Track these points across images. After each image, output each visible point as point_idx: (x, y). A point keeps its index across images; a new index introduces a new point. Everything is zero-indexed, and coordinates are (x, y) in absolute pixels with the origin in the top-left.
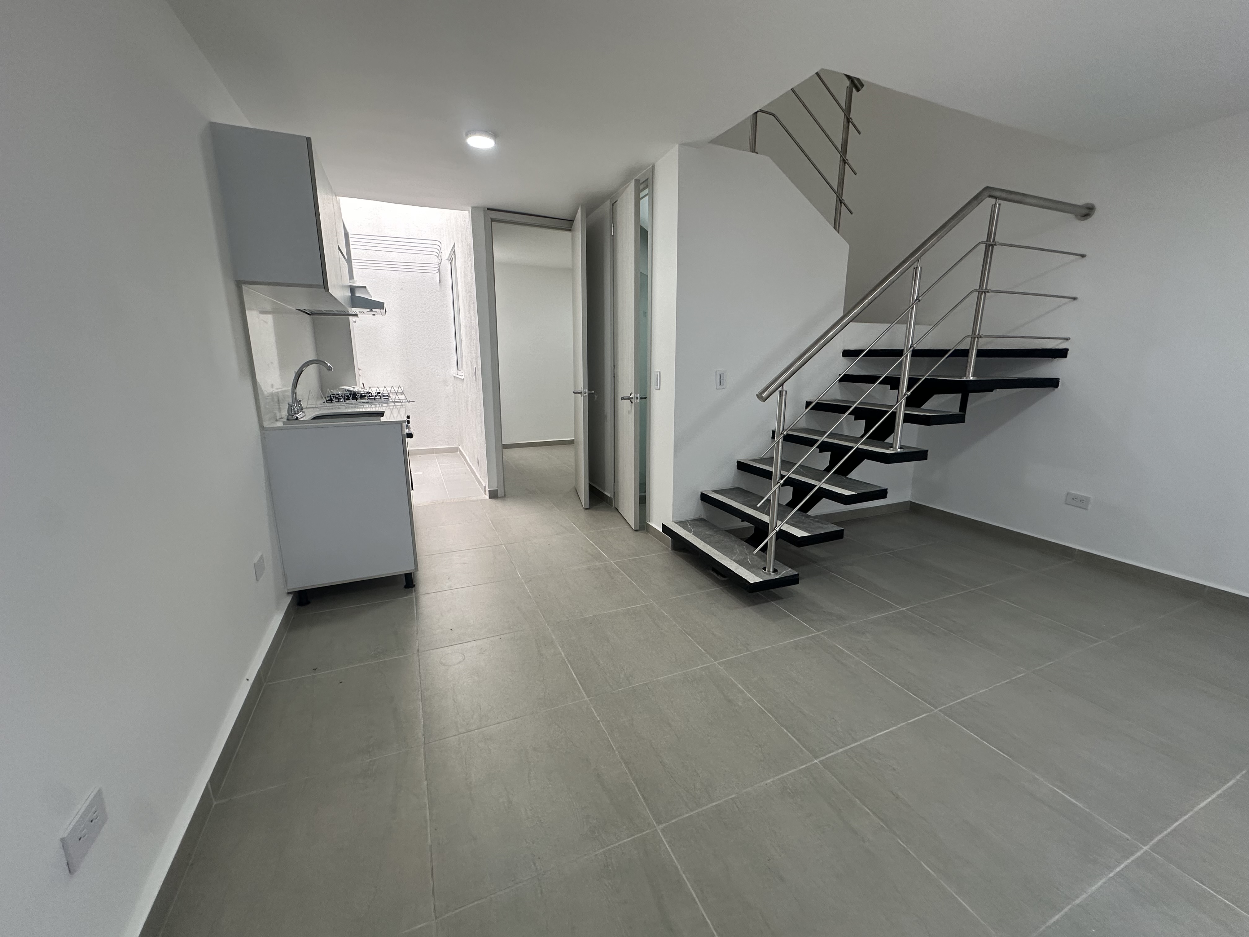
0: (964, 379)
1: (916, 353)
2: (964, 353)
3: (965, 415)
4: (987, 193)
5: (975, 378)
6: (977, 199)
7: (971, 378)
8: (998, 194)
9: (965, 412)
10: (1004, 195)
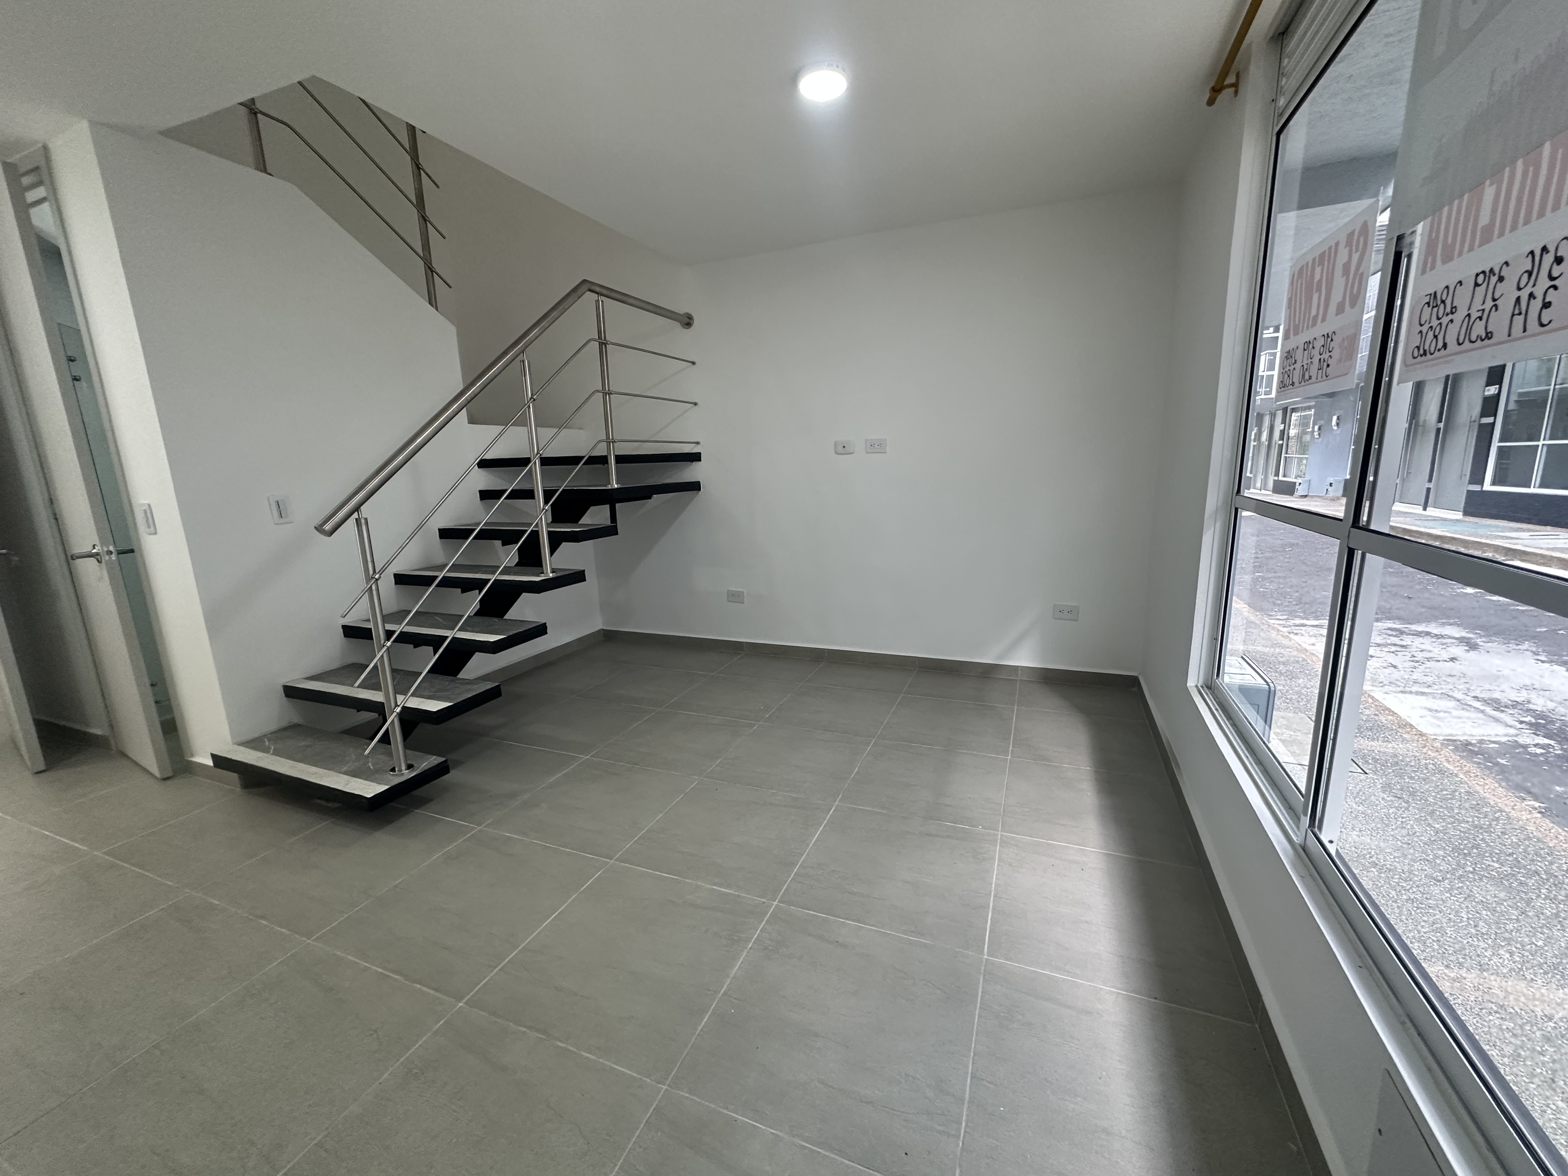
0: (609, 487)
3: (616, 526)
4: (585, 287)
5: (619, 486)
6: (576, 292)
7: (616, 486)
8: (598, 289)
9: (616, 523)
10: (605, 292)
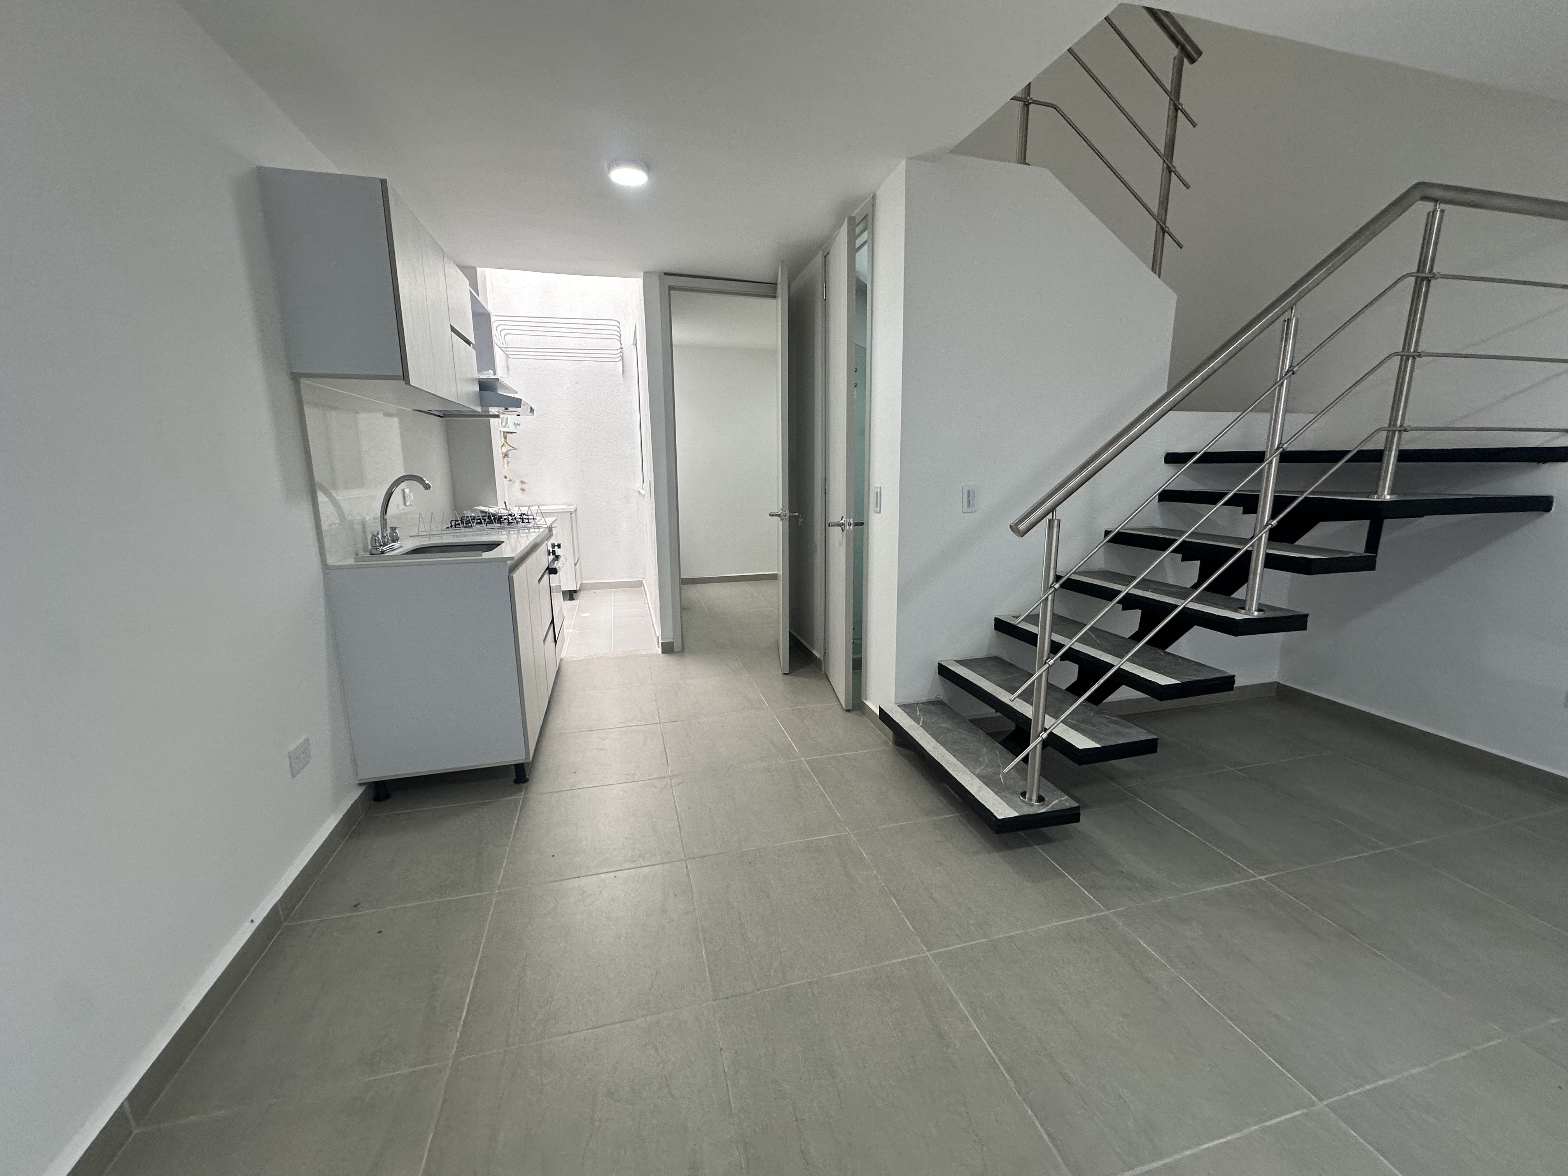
0: (1375, 498)
1: (1287, 457)
2: (1377, 456)
3: (1375, 557)
4: (1417, 194)
5: (1394, 498)
6: (1400, 204)
7: (1388, 497)
8: (1438, 193)
9: (1376, 552)
10: (1450, 195)
